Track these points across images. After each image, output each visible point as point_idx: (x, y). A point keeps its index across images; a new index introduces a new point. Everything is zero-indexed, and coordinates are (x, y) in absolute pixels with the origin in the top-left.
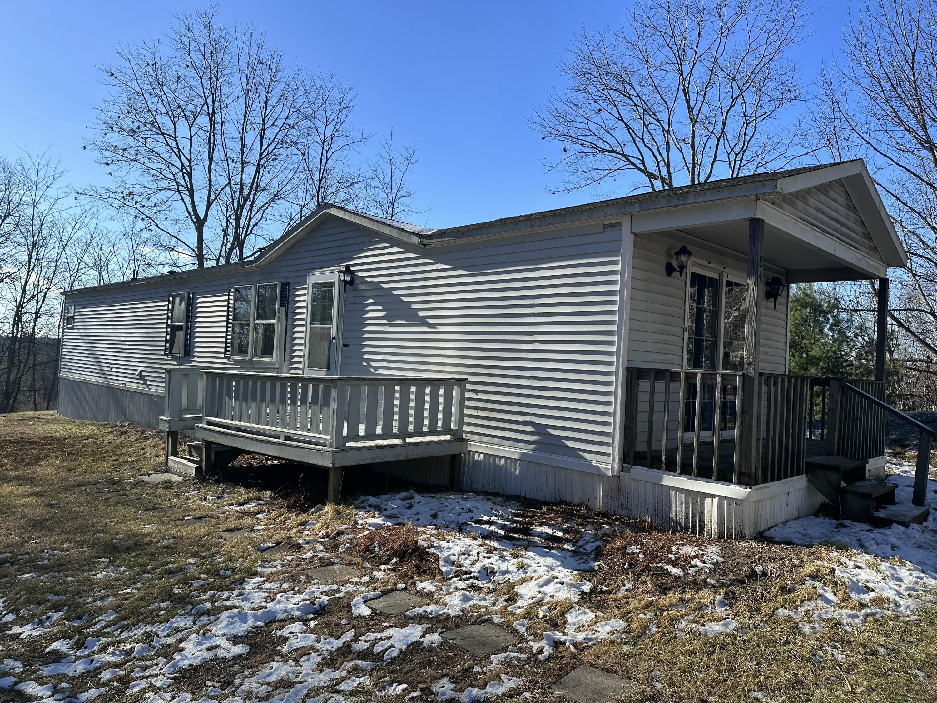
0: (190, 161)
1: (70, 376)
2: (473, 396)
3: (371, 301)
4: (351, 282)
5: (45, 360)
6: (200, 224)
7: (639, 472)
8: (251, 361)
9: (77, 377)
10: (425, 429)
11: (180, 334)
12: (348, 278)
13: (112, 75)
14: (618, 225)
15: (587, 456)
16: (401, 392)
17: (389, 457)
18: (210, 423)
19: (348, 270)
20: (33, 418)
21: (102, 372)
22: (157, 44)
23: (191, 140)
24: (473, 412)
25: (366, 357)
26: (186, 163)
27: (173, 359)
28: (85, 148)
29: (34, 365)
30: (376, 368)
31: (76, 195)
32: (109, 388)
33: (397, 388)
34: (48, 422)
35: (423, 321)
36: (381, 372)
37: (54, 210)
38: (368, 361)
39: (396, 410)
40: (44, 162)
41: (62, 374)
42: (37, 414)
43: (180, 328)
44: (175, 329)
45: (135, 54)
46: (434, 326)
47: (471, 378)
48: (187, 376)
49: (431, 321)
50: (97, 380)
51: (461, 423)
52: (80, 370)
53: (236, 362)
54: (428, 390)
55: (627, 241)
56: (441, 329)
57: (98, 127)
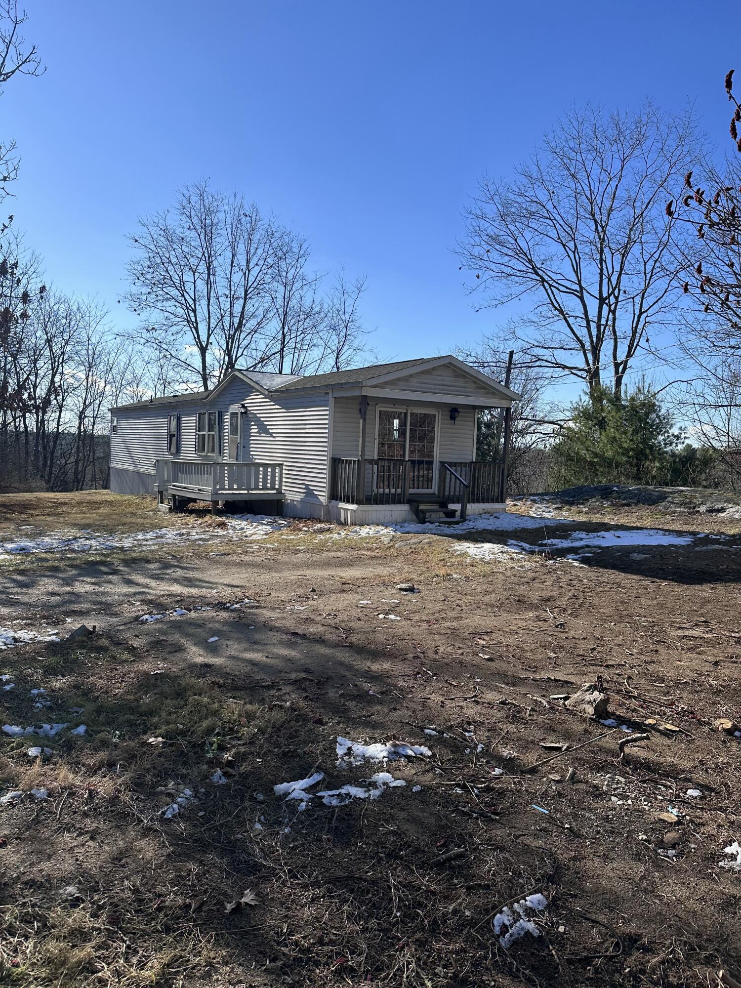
0: (194, 301)
1: (116, 466)
2: (287, 472)
3: (253, 423)
4: (245, 413)
5: (102, 455)
6: (203, 350)
7: (334, 502)
8: (207, 456)
9: (121, 466)
10: (261, 487)
11: (174, 439)
12: (243, 411)
13: (136, 241)
14: (328, 393)
15: (319, 497)
16: (263, 471)
17: (239, 498)
18: (174, 486)
19: (243, 406)
20: (95, 493)
21: (134, 463)
22: (166, 213)
23: (194, 283)
24: (288, 480)
25: (252, 453)
26: (191, 302)
27: (172, 454)
28: (119, 302)
29: (94, 460)
30: (255, 459)
31: (115, 336)
32: (139, 473)
33: (261, 469)
34: (104, 494)
35: (271, 435)
36: (257, 461)
37: (102, 341)
38: (252, 455)
39: (261, 480)
40: (93, 305)
41: (111, 465)
42: (97, 491)
43: (174, 435)
44: (171, 436)
45: (151, 222)
46: (274, 437)
47: (285, 463)
48: (166, 463)
49: (274, 435)
50: (132, 468)
51: (281, 485)
52: (122, 462)
53: (200, 456)
54: (269, 470)
55: (332, 401)
56: (277, 439)
57: (129, 278)
